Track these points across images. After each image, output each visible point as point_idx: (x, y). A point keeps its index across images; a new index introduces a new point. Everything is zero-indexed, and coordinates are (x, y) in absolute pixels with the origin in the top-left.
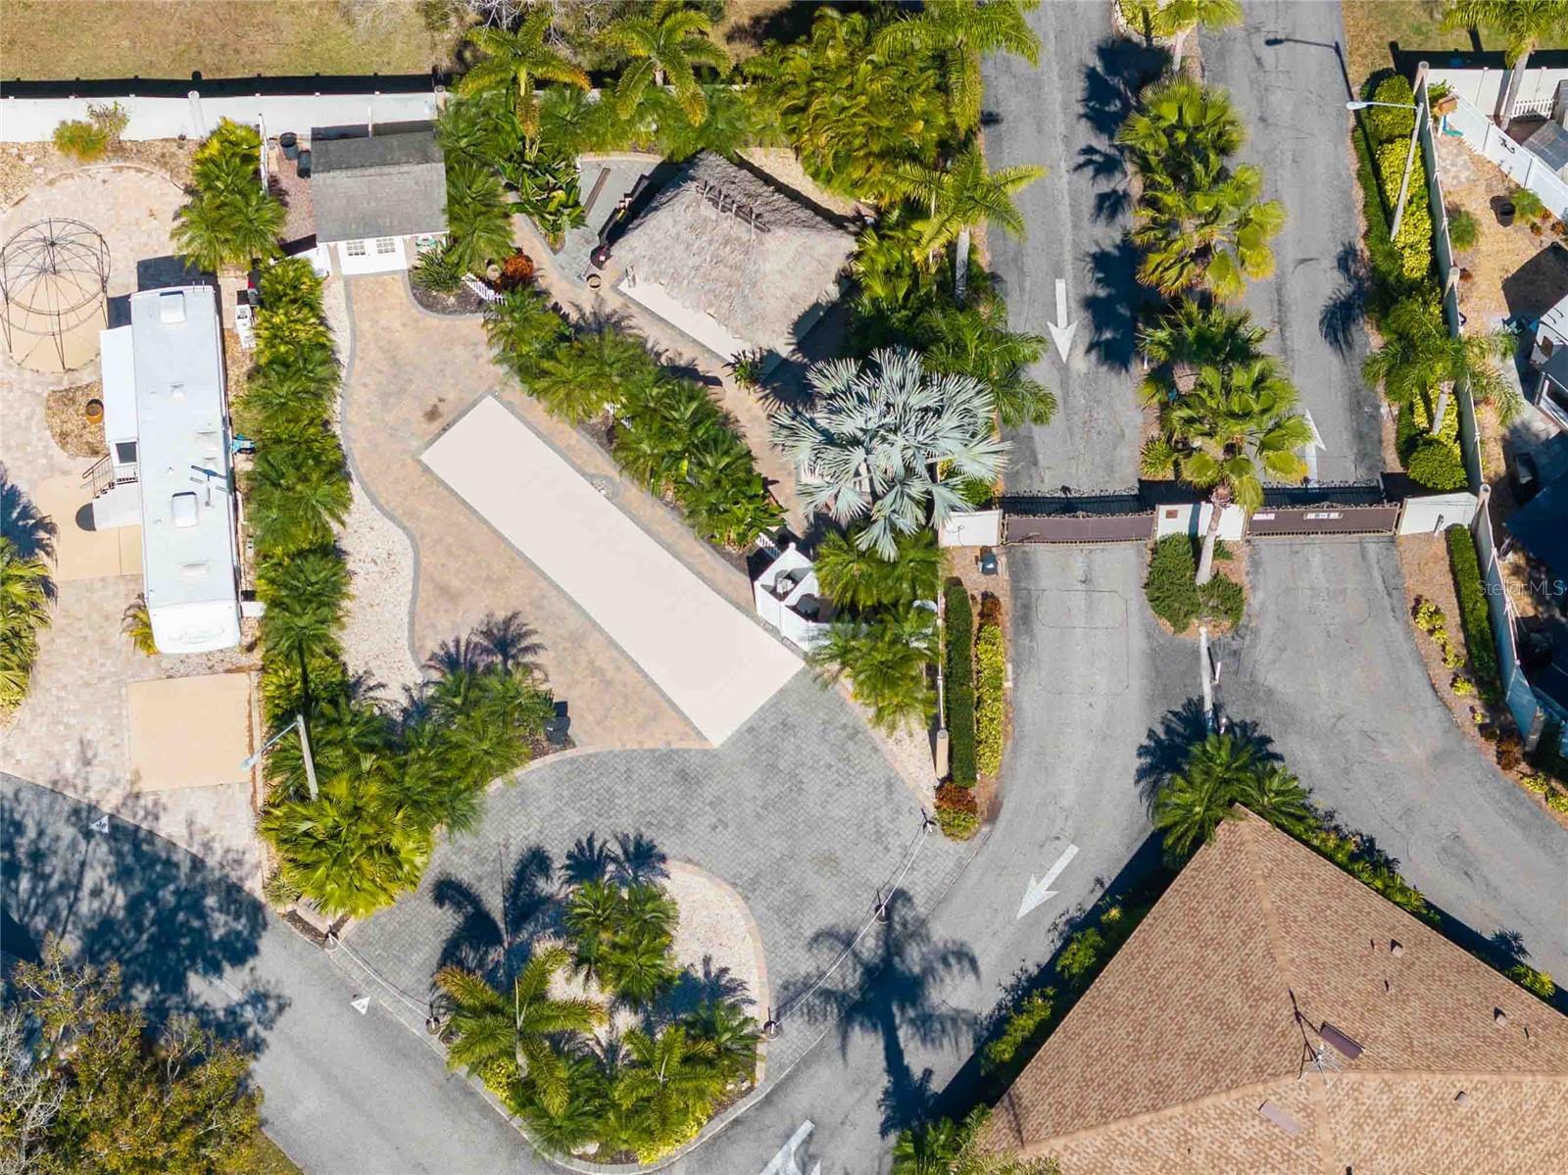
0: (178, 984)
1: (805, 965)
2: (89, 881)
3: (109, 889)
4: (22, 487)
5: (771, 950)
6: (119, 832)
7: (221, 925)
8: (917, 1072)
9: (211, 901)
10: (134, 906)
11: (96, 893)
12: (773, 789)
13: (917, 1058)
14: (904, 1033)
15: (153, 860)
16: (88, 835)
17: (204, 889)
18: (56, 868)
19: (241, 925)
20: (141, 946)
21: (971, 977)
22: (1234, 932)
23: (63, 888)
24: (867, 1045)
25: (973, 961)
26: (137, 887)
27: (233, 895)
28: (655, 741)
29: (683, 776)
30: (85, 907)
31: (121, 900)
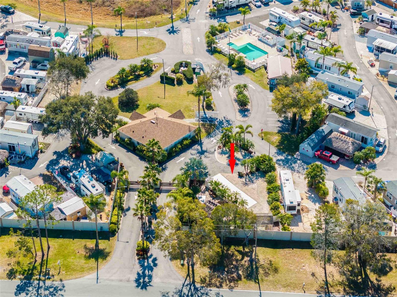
0: (285, 158)
1: (210, 155)
2: (297, 167)
3: (295, 166)
4: (311, 203)
5: (215, 156)
6: (294, 171)
7: (281, 162)
8: (199, 146)
9: (282, 164)
10: (291, 165)
11: (296, 166)
12: (213, 169)
13: (199, 147)
14: (200, 149)
15: (290, 168)
16: (298, 171)
17: (283, 165)
18: (301, 168)
19: (278, 162)
20: (290, 162)
21: (192, 153)
22: (162, 137)
23: (300, 167)
24: (204, 149)
25: (191, 154)
26: (291, 166)
27: (280, 165)
28: (227, 174)
29: (224, 171)
30: (297, 165)
31: (293, 165)
